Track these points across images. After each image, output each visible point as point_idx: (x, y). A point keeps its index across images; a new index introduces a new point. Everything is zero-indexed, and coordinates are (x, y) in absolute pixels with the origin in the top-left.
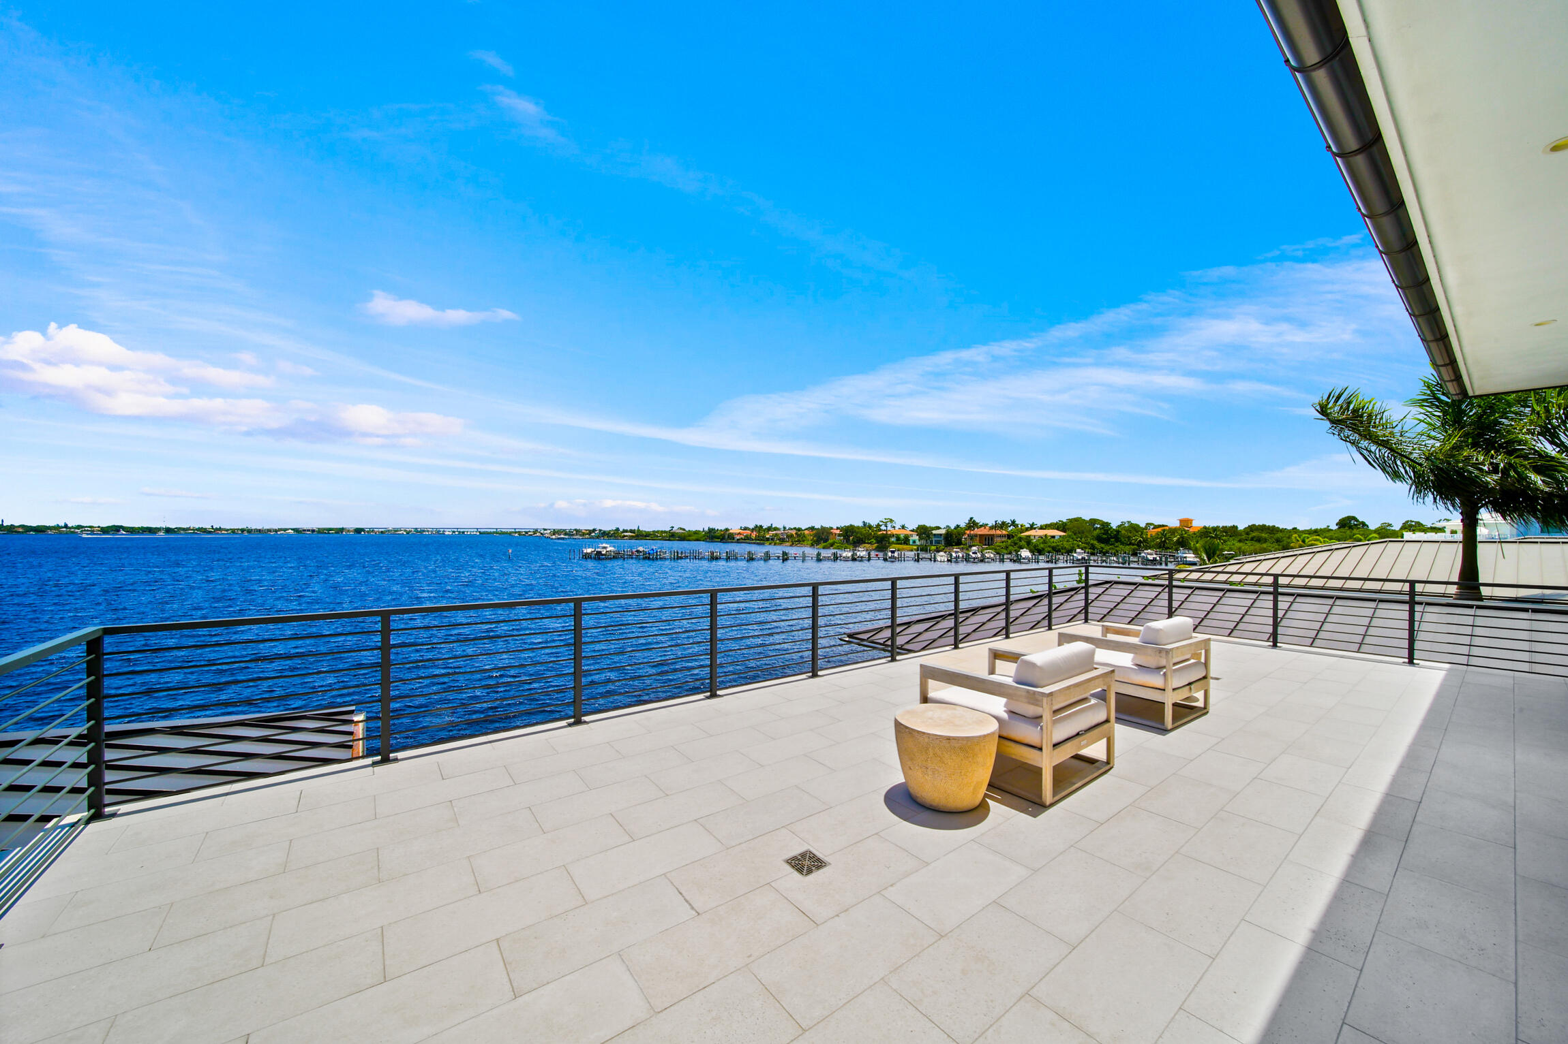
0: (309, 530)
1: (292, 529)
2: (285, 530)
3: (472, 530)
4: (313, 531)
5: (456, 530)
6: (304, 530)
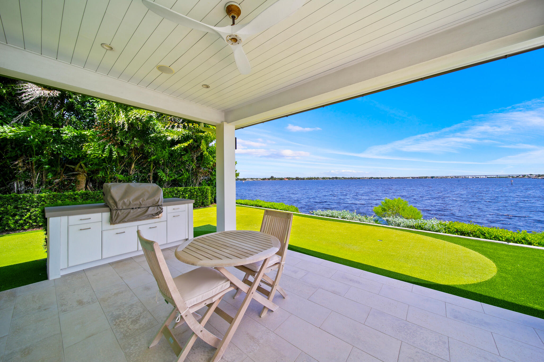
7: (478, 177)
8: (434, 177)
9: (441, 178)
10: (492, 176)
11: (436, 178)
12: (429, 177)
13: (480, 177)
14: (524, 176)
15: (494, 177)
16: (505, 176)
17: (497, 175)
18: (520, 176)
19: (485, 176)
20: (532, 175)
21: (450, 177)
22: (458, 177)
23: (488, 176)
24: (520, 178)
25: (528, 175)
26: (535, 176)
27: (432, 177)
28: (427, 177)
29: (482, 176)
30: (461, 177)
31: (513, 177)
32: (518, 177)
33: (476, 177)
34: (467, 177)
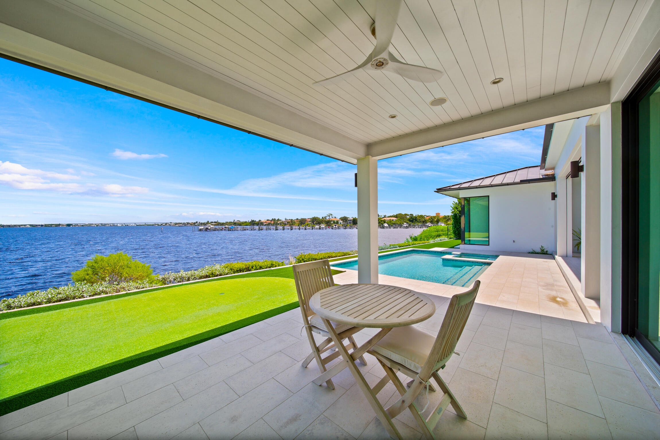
0: (39, 225)
1: (29, 225)
2: (25, 225)
3: (132, 224)
4: (42, 226)
5: (123, 224)
6: (37, 225)
7: (128, 225)
8: (72, 225)
9: (82, 226)
10: (141, 224)
11: (74, 226)
12: (63, 225)
13: (130, 225)
14: (166, 224)
15: (143, 225)
16: (152, 224)
17: (145, 223)
18: (163, 224)
19: (134, 224)
20: (171, 223)
21: (95, 225)
22: (105, 225)
23: (137, 224)
24: (163, 225)
25: (169, 223)
26: (173, 224)
27: (69, 225)
28: (59, 225)
29: (131, 224)
30: (108, 225)
31: (158, 225)
32: (162, 224)
33: (137, 225)
34: (116, 224)
